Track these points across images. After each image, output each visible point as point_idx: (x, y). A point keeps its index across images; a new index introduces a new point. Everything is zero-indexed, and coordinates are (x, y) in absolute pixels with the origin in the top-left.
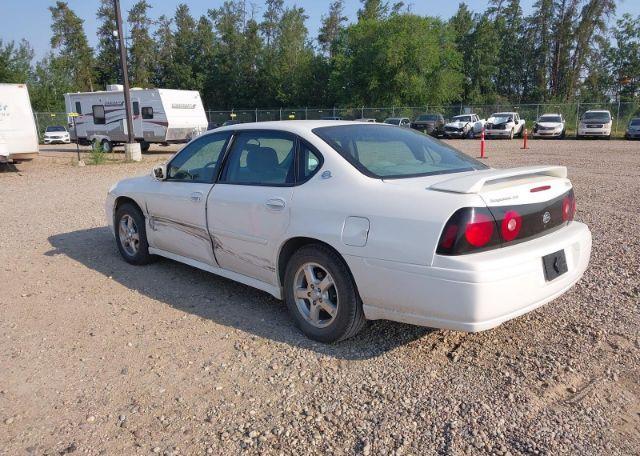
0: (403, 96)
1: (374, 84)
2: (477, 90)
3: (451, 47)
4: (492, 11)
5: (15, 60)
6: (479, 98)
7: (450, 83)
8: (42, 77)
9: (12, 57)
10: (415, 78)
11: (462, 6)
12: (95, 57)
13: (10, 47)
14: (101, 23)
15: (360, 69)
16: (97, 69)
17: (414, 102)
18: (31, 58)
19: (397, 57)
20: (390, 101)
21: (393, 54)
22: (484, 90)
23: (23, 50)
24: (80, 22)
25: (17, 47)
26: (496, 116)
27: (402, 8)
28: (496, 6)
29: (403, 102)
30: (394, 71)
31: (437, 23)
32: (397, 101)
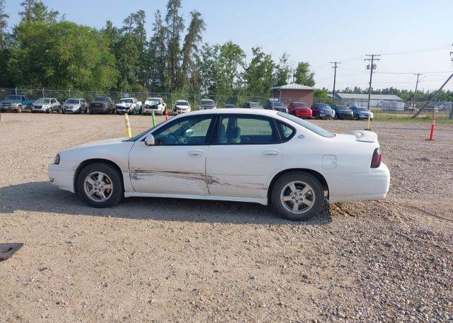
0: (74, 83)
1: (50, 72)
2: (125, 81)
3: (106, 50)
4: (126, 28)
6: (127, 86)
7: (109, 75)
10: (83, 70)
11: (109, 23)
15: (37, 59)
17: (84, 87)
19: (68, 53)
20: (64, 86)
21: (65, 51)
22: (130, 82)
26: (150, 100)
27: (58, 16)
28: (128, 26)
29: (76, 87)
30: (66, 64)
31: (94, 32)
32: (72, 86)
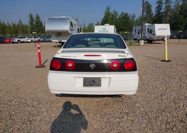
5: (131, 18)
8: (137, 23)
9: (130, 18)
12: (153, 16)
13: (130, 16)
14: (157, 5)
16: (153, 19)
18: (135, 18)
23: (133, 16)
24: (151, 6)
25: (132, 15)
